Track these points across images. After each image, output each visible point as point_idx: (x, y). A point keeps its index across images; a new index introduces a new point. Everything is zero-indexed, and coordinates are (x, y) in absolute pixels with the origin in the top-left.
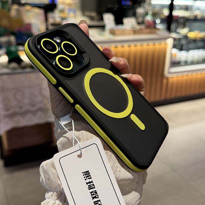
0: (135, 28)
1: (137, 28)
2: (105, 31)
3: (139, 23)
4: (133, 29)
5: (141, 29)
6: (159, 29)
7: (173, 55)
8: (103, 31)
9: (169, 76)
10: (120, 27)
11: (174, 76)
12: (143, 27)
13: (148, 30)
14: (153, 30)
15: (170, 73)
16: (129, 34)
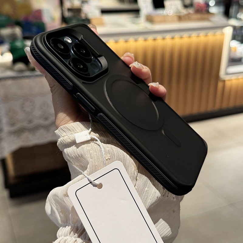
0: (180, 13)
1: (183, 13)
2: (139, 17)
3: (186, 6)
4: (178, 14)
5: (189, 14)
6: (213, 14)
7: (232, 49)
8: (137, 17)
9: (227, 78)
10: (160, 12)
11: (233, 77)
12: (191, 11)
13: (199, 16)
14: (206, 16)
15: (227, 74)
16: (172, 21)
